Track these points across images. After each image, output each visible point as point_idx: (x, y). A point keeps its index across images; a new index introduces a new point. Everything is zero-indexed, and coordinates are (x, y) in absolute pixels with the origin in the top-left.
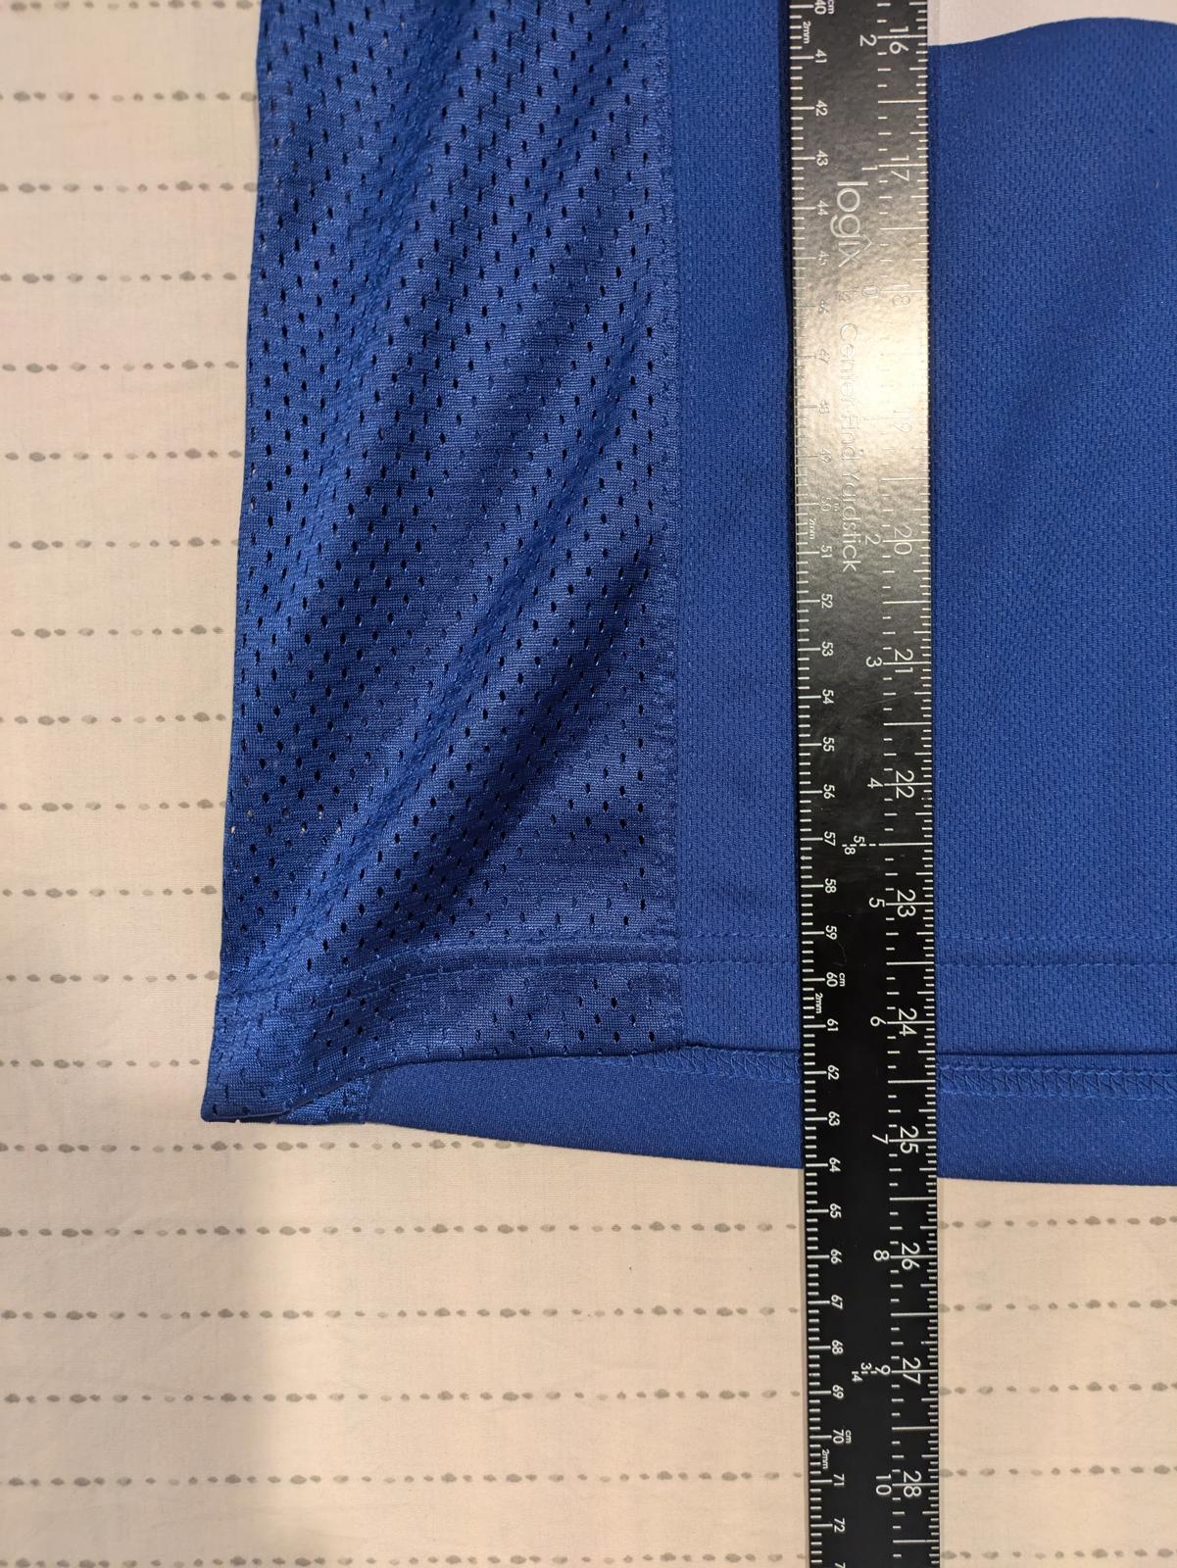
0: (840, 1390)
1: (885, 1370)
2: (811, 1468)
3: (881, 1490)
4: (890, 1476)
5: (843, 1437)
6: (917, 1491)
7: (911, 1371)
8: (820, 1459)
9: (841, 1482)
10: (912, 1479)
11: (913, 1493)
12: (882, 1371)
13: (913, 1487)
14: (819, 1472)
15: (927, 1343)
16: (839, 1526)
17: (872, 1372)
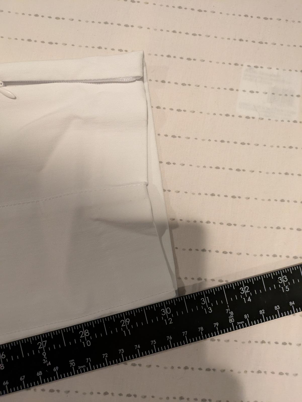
0: (55, 368)
1: (44, 354)
2: (86, 371)
3: (89, 344)
4: (83, 342)
5: (72, 363)
6: (87, 331)
7: (42, 345)
8: (82, 369)
9: (89, 359)
10: (83, 334)
11: (88, 332)
12: (45, 355)
13: (85, 333)
14: (87, 368)
15: (31, 342)
16: (105, 356)
17: (46, 359)
